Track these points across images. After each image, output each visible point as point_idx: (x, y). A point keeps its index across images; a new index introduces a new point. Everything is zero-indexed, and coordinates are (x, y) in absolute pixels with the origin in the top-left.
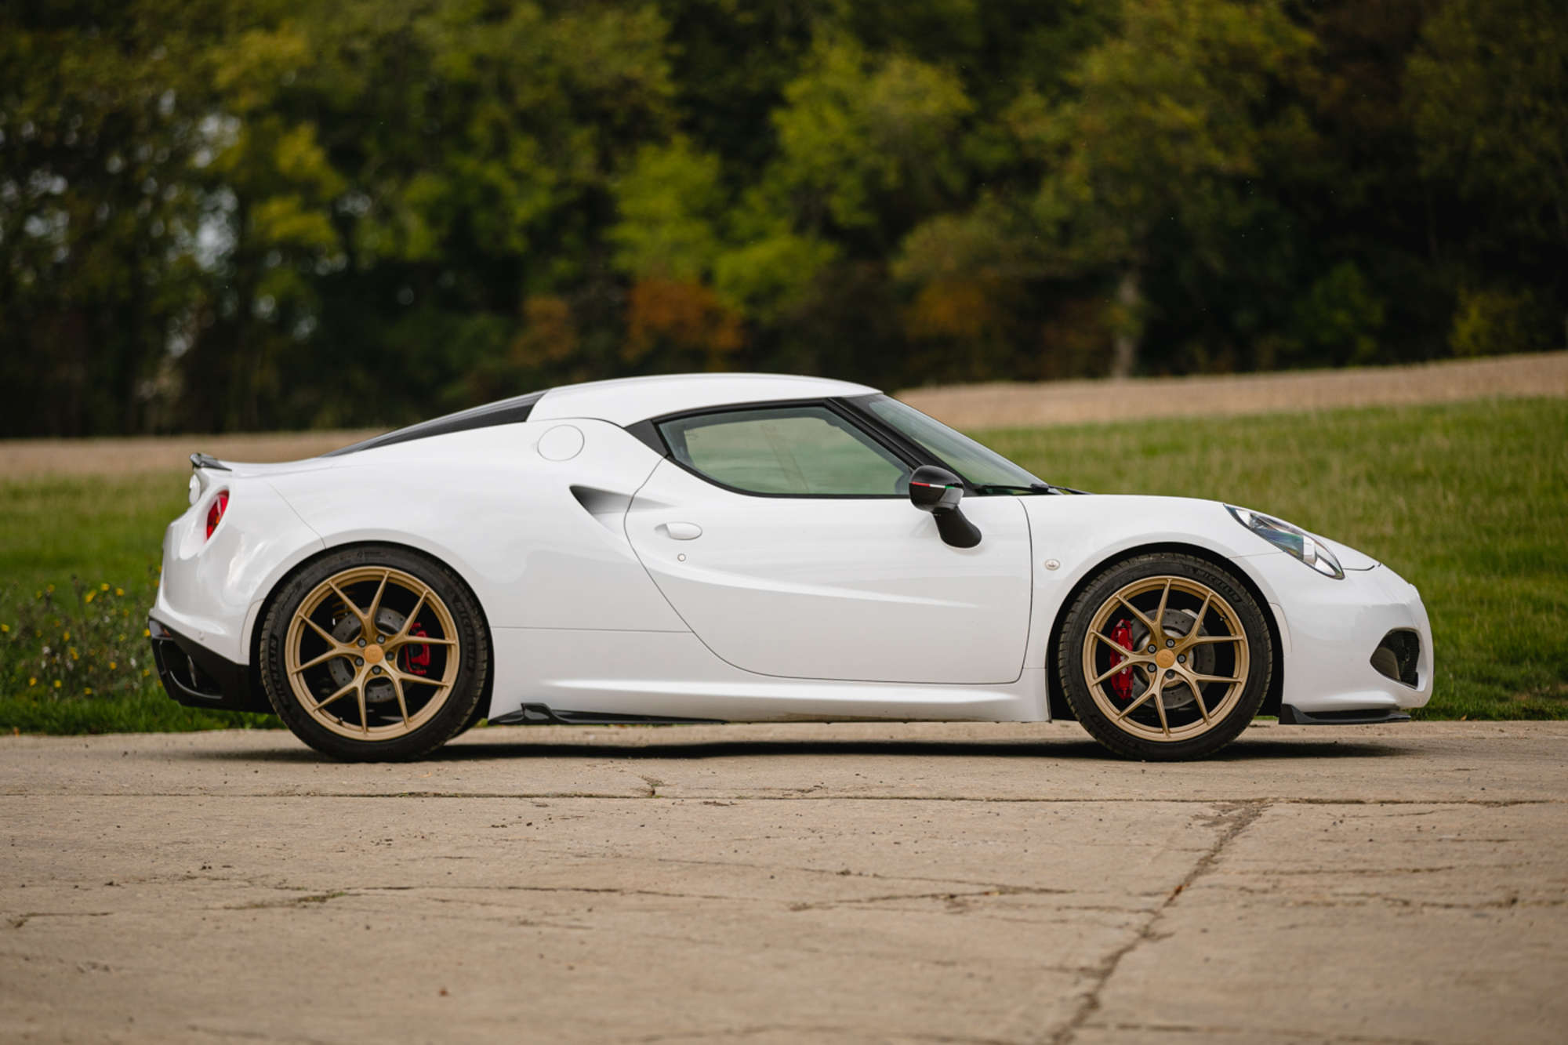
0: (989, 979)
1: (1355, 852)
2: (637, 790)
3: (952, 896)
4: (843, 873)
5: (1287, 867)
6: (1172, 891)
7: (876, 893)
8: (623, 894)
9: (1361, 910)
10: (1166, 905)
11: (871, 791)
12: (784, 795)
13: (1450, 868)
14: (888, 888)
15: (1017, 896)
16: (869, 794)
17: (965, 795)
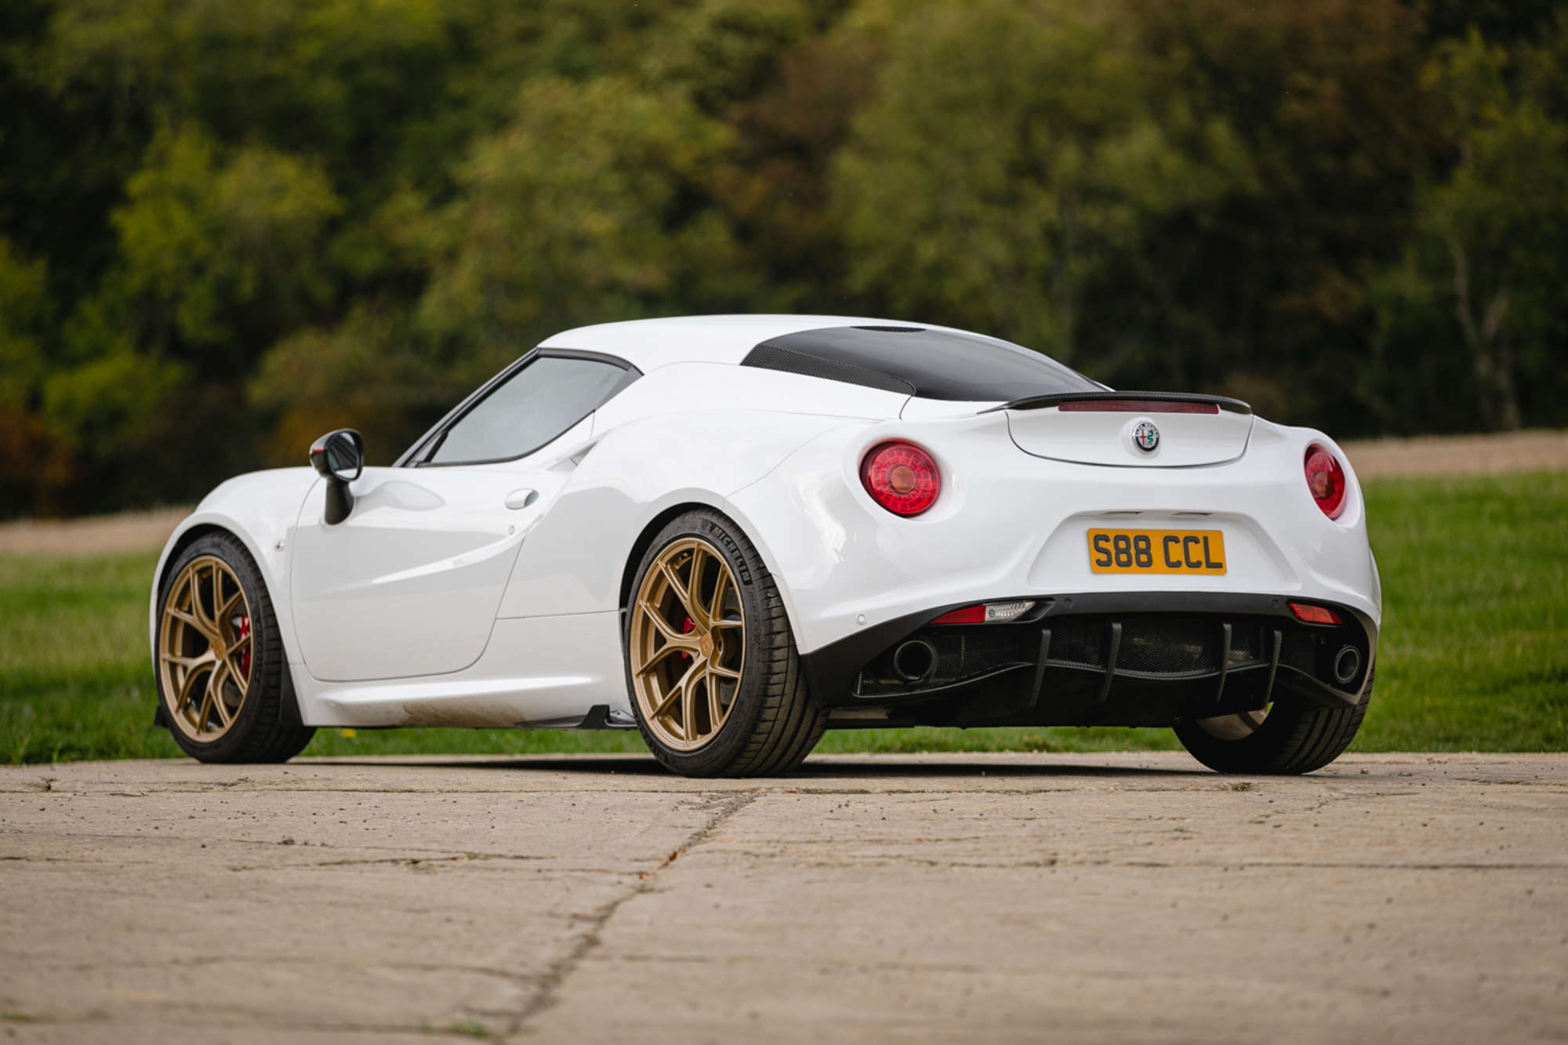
0: (470, 922)
1: (868, 827)
2: (29, 785)
3: (415, 862)
4: (285, 843)
5: (794, 838)
6: (666, 858)
7: (327, 859)
8: (29, 860)
9: (883, 869)
10: (660, 868)
11: (305, 784)
12: (203, 789)
13: (977, 838)
14: (340, 855)
15: (489, 862)
16: (303, 787)
17: (414, 787)
